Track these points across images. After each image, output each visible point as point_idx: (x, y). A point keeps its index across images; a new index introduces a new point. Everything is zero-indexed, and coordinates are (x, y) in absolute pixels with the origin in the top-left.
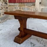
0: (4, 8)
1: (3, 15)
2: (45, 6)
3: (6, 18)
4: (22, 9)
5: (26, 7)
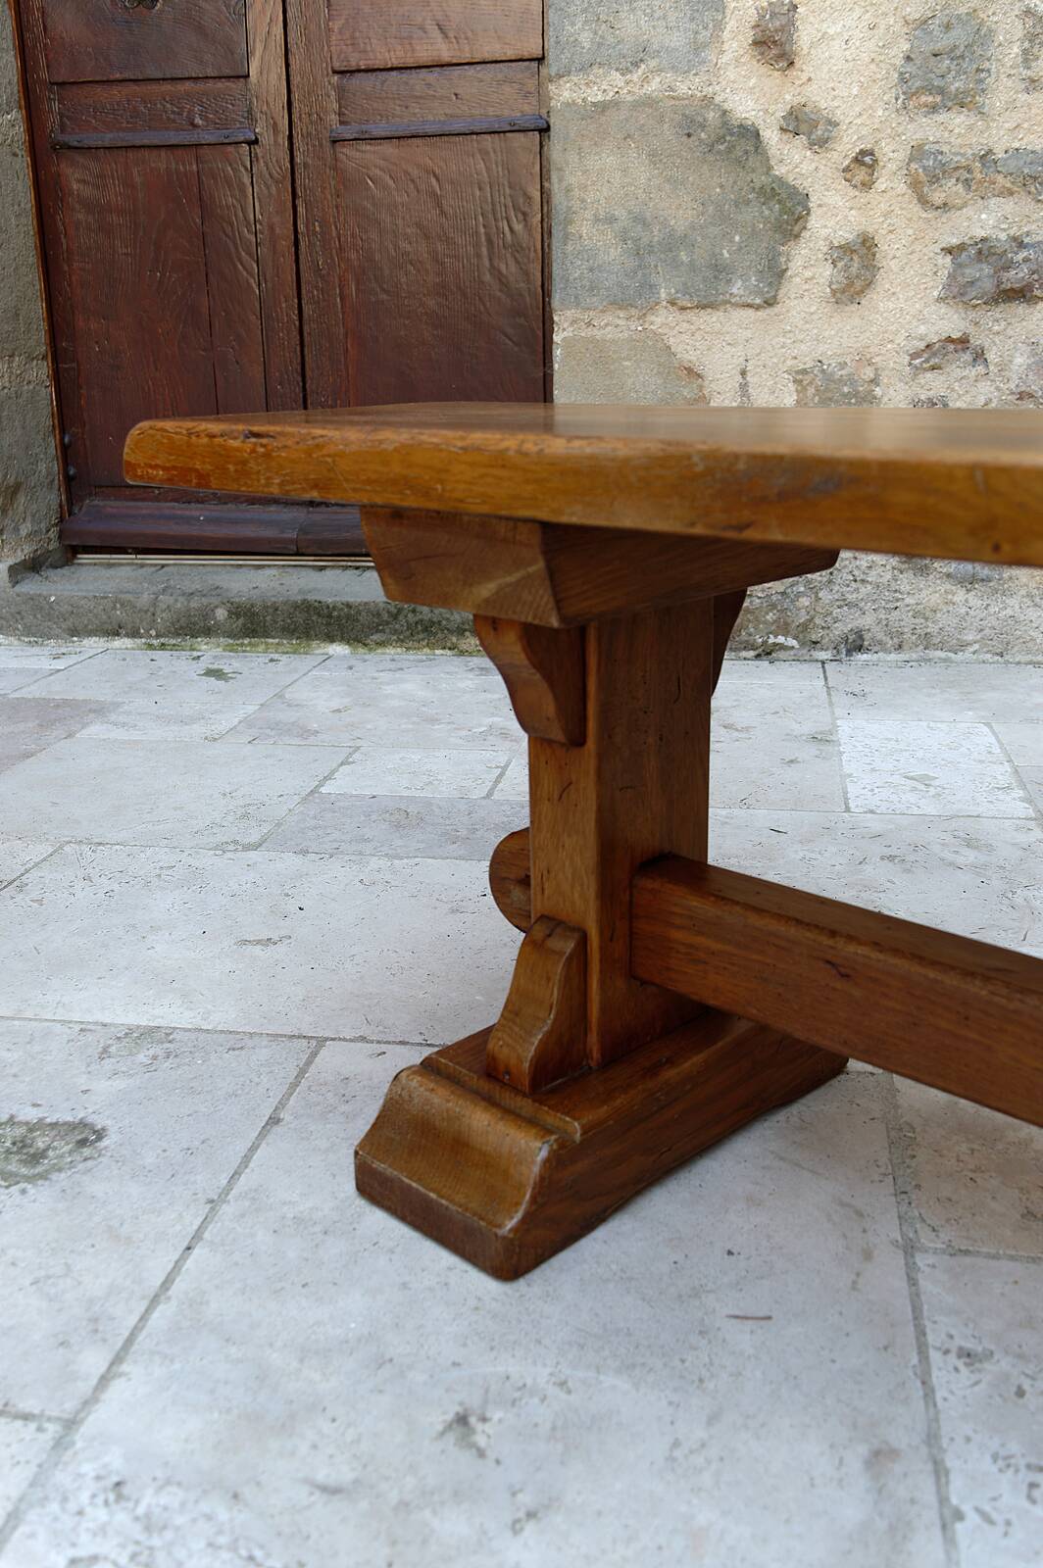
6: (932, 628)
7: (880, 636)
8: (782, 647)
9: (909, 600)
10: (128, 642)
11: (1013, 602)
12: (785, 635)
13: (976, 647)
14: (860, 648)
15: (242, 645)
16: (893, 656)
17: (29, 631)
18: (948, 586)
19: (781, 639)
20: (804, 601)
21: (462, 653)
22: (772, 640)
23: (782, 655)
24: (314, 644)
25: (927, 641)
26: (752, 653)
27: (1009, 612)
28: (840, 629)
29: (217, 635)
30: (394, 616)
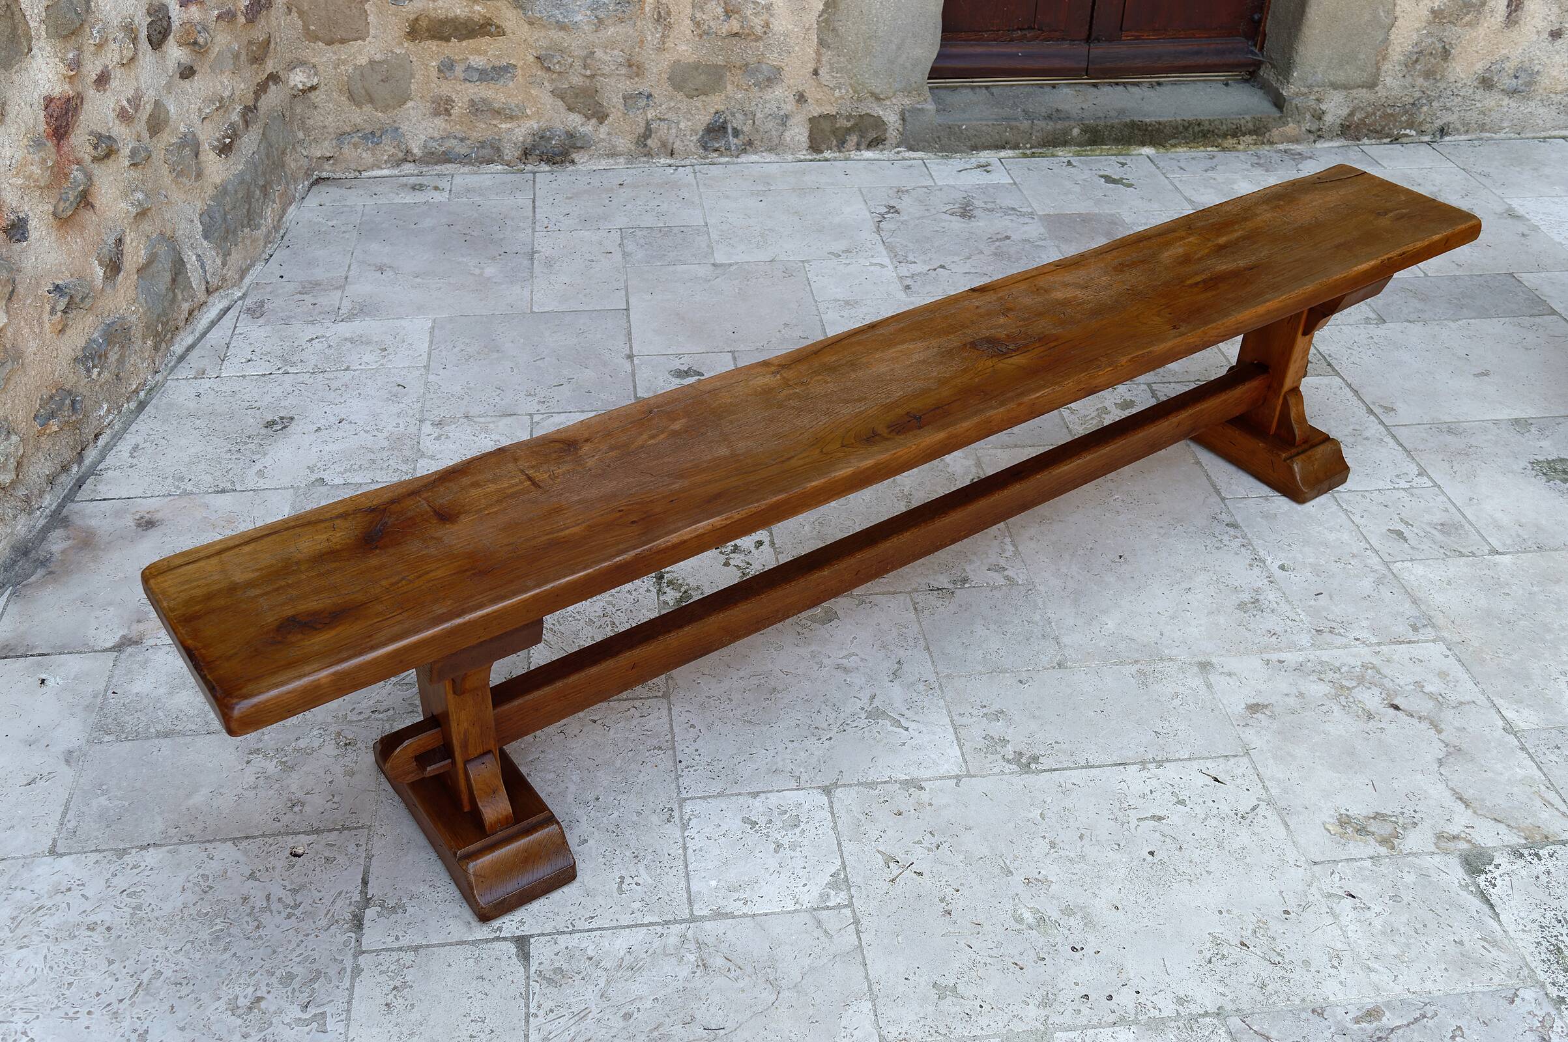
0: (221, 40)
3: (265, 191)
6: (1487, 120)
7: (1459, 126)
8: (1407, 135)
9: (1479, 105)
10: (1010, 153)
11: (1532, 104)
12: (1410, 129)
13: (1507, 130)
14: (1448, 134)
15: (1085, 151)
16: (1463, 137)
17: (942, 149)
18: (1501, 96)
19: (1408, 131)
20: (1425, 109)
21: (1224, 149)
22: (1403, 132)
23: (1404, 140)
24: (1132, 148)
25: (1482, 128)
26: (1389, 140)
27: (1529, 110)
28: (1439, 123)
29: (1071, 145)
30: (1186, 128)
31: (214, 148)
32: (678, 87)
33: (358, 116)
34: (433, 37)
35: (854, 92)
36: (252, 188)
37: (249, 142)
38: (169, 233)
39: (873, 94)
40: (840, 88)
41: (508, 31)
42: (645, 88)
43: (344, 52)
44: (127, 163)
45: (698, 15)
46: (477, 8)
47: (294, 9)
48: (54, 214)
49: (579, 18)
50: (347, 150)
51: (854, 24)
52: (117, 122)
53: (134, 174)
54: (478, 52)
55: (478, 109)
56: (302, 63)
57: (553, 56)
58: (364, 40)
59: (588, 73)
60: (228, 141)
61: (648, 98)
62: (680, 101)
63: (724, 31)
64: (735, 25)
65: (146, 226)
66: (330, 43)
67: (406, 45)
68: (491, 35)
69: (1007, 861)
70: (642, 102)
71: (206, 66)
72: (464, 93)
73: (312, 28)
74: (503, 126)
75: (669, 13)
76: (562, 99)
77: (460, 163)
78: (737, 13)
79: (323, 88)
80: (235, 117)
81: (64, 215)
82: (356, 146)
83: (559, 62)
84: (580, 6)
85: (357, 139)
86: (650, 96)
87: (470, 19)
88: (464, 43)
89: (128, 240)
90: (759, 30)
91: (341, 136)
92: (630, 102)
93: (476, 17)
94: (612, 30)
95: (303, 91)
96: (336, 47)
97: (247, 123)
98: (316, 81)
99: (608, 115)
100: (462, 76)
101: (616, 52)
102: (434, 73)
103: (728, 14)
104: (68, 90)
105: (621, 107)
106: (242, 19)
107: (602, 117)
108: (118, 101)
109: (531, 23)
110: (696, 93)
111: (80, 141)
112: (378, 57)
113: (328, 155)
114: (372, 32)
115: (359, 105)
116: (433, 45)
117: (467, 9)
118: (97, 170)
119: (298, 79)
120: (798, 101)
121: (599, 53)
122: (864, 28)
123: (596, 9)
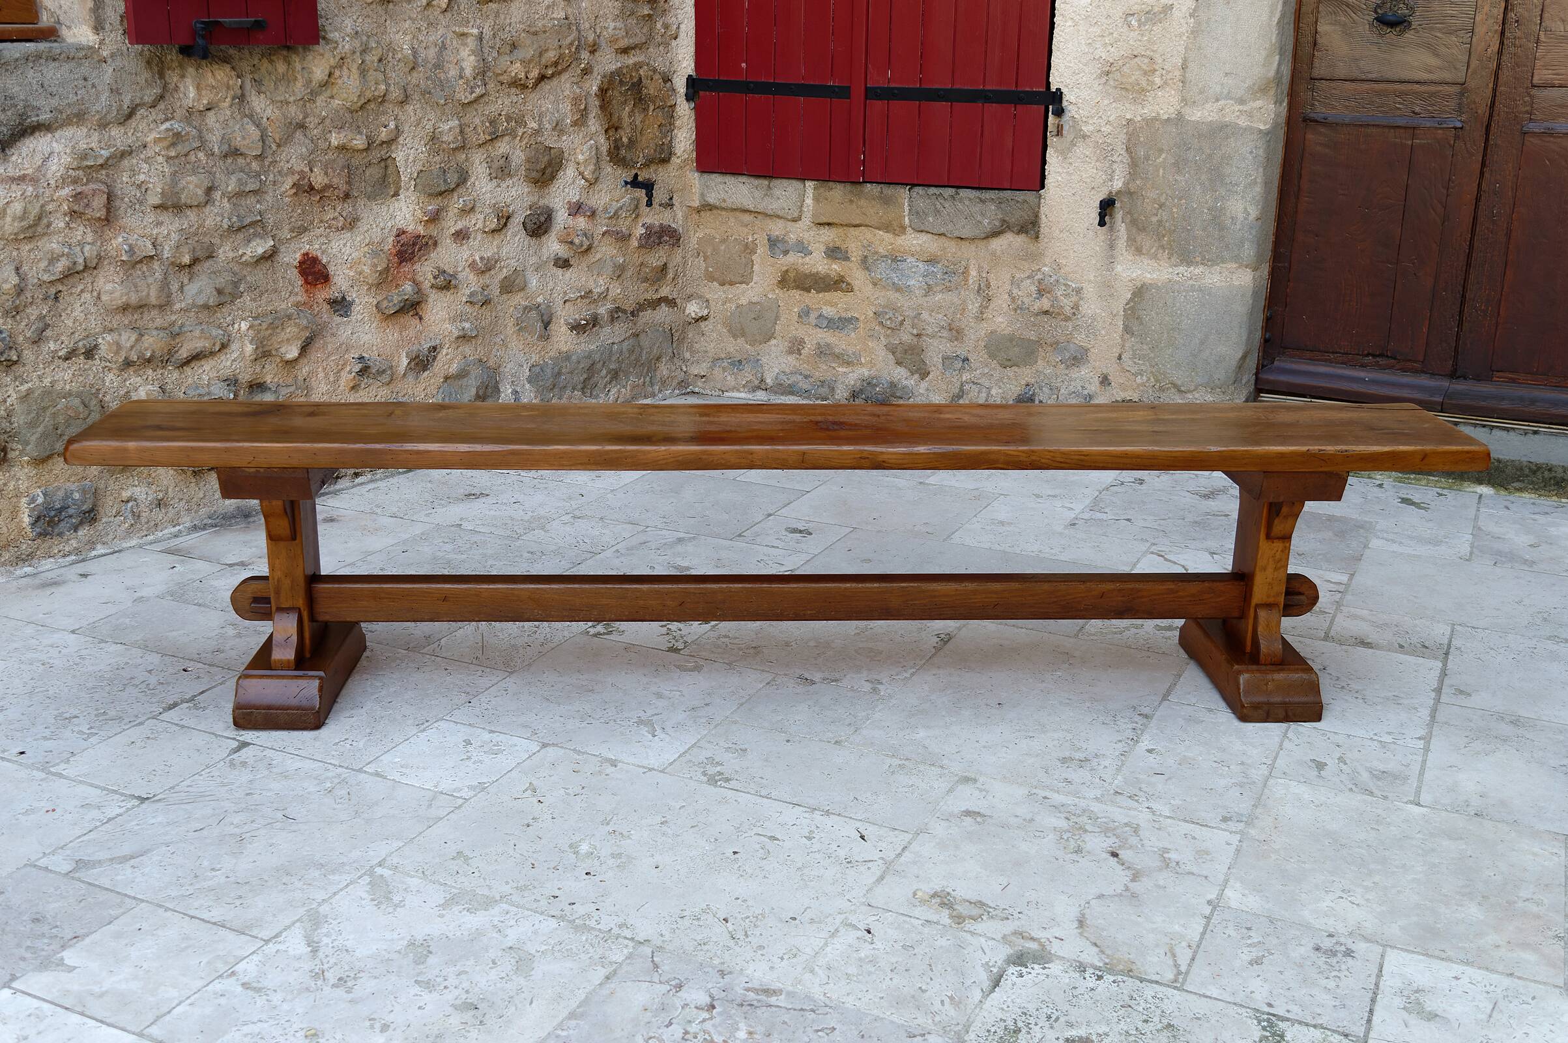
0: (606, 250)
1: (577, 328)
2: (1186, 259)
3: (615, 375)
4: (865, 263)
5: (913, 241)
15: (1408, 479)
24: (1466, 484)
30: (1534, 472)
31: (568, 324)
32: (992, 356)
33: (734, 346)
34: (797, 287)
35: (1157, 381)
36: (599, 366)
37: (612, 335)
38: (491, 363)
39: (1175, 386)
40: (1142, 375)
41: (856, 288)
42: (962, 352)
43: (732, 292)
44: (464, 300)
45: (1015, 291)
46: (834, 266)
47: (701, 254)
48: (377, 306)
49: (911, 282)
50: (717, 372)
51: (1157, 314)
52: (467, 270)
53: (468, 309)
54: (833, 305)
55: (823, 352)
56: (700, 297)
57: (886, 313)
58: (748, 284)
59: (915, 332)
60: (583, 322)
61: (963, 361)
62: (994, 369)
63: (1036, 308)
64: (1045, 303)
65: (467, 349)
66: (722, 284)
67: (777, 292)
68: (842, 291)
69: (615, 818)
70: (958, 364)
71: (584, 265)
72: (814, 337)
73: (711, 269)
74: (840, 369)
75: (988, 286)
76: (893, 353)
77: (800, 396)
78: (1048, 292)
79: (711, 320)
80: (602, 310)
81: (387, 312)
82: (724, 370)
83: (890, 318)
84: (915, 272)
85: (726, 364)
86: (966, 360)
87: (828, 276)
88: (821, 295)
89: (444, 351)
90: (1068, 310)
91: (716, 360)
92: (947, 362)
93: (833, 274)
94: (939, 297)
95: (697, 320)
96: (726, 287)
97: (613, 320)
98: (706, 312)
99: (929, 373)
100: (814, 322)
101: (940, 316)
102: (796, 318)
103: (1041, 293)
104: (421, 230)
105: (940, 367)
106: (636, 244)
107: (924, 375)
108: (472, 255)
109: (875, 284)
110: (1009, 363)
111: (425, 270)
112: (755, 300)
113: (703, 374)
114: (755, 278)
115: (735, 337)
116: (796, 294)
117: (826, 267)
118: (433, 296)
119: (693, 309)
120: (1102, 383)
121: (925, 315)
122: (1167, 319)
123: (927, 276)
